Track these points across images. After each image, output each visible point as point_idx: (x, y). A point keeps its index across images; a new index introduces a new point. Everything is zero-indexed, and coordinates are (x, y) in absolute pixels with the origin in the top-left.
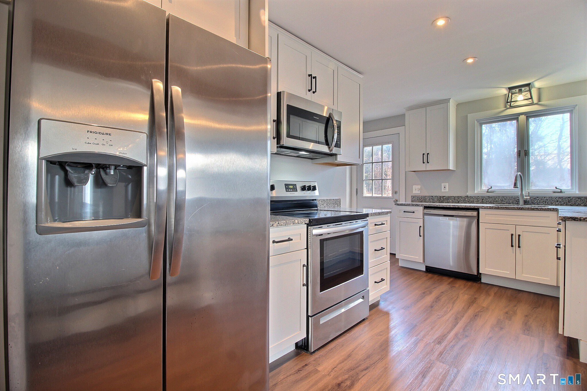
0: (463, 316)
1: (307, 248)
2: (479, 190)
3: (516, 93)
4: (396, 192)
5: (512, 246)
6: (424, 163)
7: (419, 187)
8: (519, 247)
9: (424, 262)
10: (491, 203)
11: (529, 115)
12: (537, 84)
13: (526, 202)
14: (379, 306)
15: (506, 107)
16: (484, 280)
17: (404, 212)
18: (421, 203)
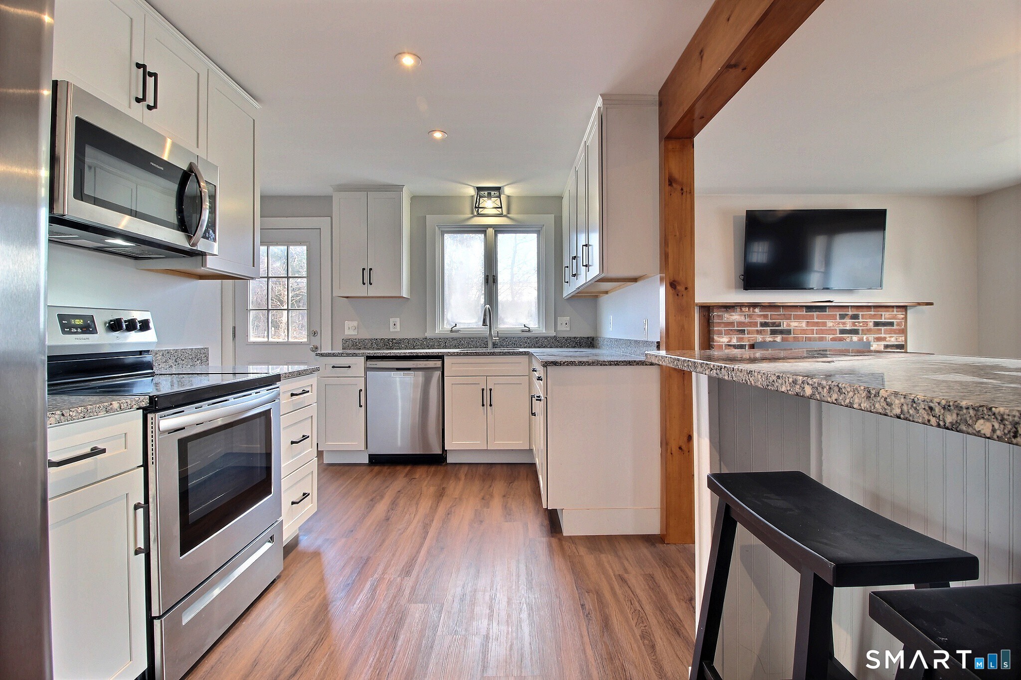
0: (433, 521)
1: (145, 465)
2: (441, 329)
3: (485, 197)
4: (315, 333)
5: (483, 405)
6: (364, 284)
7: (355, 323)
8: (491, 405)
9: (367, 448)
10: (455, 347)
11: (499, 229)
12: (508, 191)
13: (495, 345)
14: (299, 546)
15: (472, 213)
16: (450, 459)
17: (333, 367)
18: (358, 350)
